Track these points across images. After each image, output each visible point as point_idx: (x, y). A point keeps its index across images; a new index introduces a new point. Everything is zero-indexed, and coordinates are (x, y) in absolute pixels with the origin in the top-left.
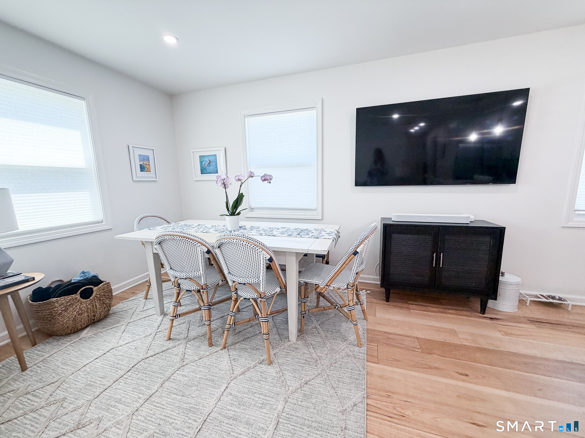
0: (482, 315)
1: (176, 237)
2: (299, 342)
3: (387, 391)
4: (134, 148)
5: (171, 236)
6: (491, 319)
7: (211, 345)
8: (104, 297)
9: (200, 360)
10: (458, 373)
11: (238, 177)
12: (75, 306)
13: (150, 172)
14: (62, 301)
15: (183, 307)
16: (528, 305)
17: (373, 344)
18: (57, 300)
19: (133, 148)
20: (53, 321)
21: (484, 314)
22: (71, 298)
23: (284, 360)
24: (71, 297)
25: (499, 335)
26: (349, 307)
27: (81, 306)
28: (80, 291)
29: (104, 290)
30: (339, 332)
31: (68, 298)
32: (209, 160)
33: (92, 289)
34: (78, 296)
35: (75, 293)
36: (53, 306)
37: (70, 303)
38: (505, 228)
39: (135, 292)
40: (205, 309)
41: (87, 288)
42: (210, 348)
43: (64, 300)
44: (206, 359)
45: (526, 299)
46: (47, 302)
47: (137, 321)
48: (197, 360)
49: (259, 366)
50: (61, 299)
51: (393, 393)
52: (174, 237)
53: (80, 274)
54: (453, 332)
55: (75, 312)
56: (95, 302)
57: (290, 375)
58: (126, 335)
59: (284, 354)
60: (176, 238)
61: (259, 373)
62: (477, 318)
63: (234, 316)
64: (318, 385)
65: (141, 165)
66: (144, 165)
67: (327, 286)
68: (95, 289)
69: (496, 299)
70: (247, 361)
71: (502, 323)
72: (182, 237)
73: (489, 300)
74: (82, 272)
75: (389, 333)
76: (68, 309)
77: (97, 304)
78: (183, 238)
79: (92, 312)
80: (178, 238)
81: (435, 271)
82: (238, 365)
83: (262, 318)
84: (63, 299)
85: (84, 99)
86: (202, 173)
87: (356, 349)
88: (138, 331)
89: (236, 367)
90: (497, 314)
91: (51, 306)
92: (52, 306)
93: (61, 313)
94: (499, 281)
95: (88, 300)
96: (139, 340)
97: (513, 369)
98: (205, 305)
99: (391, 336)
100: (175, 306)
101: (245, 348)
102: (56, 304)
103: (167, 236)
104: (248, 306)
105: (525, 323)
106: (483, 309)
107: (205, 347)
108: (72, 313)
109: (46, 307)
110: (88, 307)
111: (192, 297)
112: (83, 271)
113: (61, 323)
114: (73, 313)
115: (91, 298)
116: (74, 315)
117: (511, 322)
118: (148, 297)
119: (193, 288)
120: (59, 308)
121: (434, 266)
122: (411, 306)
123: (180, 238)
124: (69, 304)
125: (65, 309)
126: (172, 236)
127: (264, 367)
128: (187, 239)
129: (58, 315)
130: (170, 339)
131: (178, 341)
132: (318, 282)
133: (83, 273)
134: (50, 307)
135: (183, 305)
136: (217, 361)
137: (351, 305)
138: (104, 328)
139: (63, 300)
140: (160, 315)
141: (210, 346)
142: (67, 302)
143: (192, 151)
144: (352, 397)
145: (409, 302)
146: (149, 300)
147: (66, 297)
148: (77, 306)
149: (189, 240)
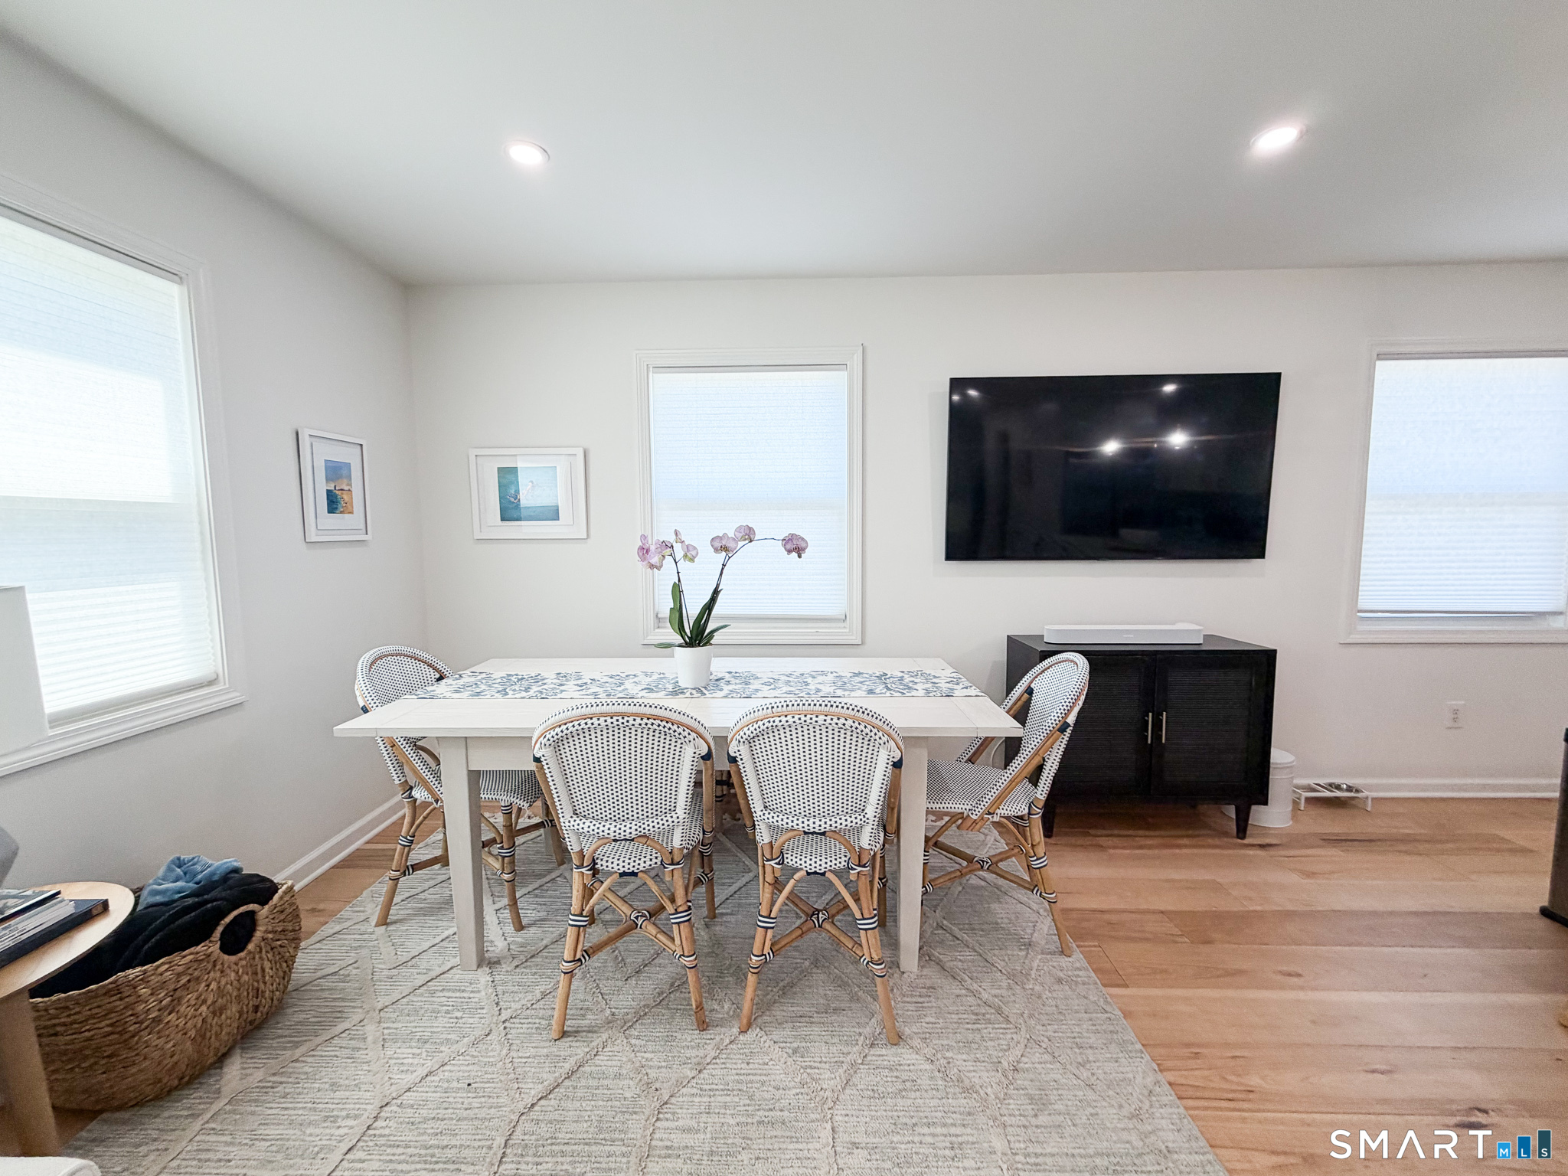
0: (1239, 841)
1: (631, 719)
2: (926, 971)
3: (1188, 1045)
4: (317, 439)
5: (615, 718)
6: (1262, 846)
7: (703, 1025)
8: (283, 937)
9: (702, 1076)
10: (1281, 973)
11: (718, 540)
12: (203, 984)
13: (352, 513)
14: (161, 974)
15: (532, 930)
16: (1302, 808)
17: (1086, 944)
18: (145, 972)
19: (313, 439)
20: (124, 1054)
21: (1243, 838)
22: (191, 957)
23: (924, 1024)
24: (191, 954)
25: (1294, 878)
26: (1037, 859)
27: (223, 982)
28: (220, 929)
29: (282, 912)
30: (997, 927)
31: (183, 959)
32: (532, 482)
33: (252, 913)
34: (212, 947)
35: (204, 936)
36: (132, 999)
37: (188, 978)
38: (1275, 651)
39: (321, 906)
40: (678, 923)
41: (241, 915)
42: (706, 1035)
43: (167, 970)
44: (716, 1066)
45: (1298, 796)
46: (103, 986)
47: (404, 1000)
48: (693, 1078)
49: (871, 1053)
50: (158, 967)
51: (1199, 1046)
52: (626, 718)
53: (169, 869)
54: (1216, 887)
55: (204, 1008)
56: (261, 958)
57: (964, 1057)
58: (398, 1051)
59: (911, 1008)
60: (631, 722)
61: (887, 1070)
62: (1234, 849)
63: (773, 928)
64: (1043, 1065)
65: (329, 492)
66: (337, 492)
67: (990, 814)
68: (263, 912)
69: (1265, 803)
70: (834, 1049)
71: (1282, 853)
72: (648, 719)
73: (1254, 807)
74: (173, 862)
75: (1102, 912)
76: (179, 999)
77: (267, 965)
78: (651, 721)
79: (250, 997)
80: (638, 720)
81: (1150, 755)
82: (816, 1065)
83: (864, 919)
84: (166, 966)
85: (181, 278)
86: (503, 519)
87: (1064, 961)
88: (435, 1030)
89: (817, 1071)
90: (1264, 835)
91: (121, 999)
92: (127, 1000)
93: (157, 1021)
94: (1271, 765)
95: (242, 954)
96: (461, 1057)
97: (1359, 944)
98: (680, 909)
99: (1114, 918)
100: (579, 926)
101: (801, 1013)
102: (143, 991)
103: (602, 719)
104: (727, 899)
105: (1318, 847)
106: (1242, 829)
107: (688, 1036)
108: (190, 1014)
109: (99, 1007)
110: (242, 981)
111: (537, 896)
112: (179, 859)
113: (156, 1055)
114: (199, 1011)
115: (251, 947)
116: (201, 1019)
117: (1293, 848)
118: (391, 918)
119: (643, 865)
120: (152, 1003)
121: (1149, 742)
122: (1102, 841)
123: (645, 720)
124: (184, 980)
125: (172, 1001)
126: (620, 718)
127: (888, 1054)
128: (664, 723)
129: (146, 1028)
130: (564, 1034)
131: (595, 1035)
132: (960, 806)
133: (179, 862)
134: (118, 1003)
135: (530, 925)
136: (751, 1066)
137: (1039, 856)
138: (297, 1045)
139: (164, 968)
140: (475, 968)
141: (704, 1030)
142: (179, 975)
143: (473, 452)
144: (1130, 1076)
145: (1092, 831)
146: (398, 925)
147: (175, 958)
148: (208, 986)
149: (670, 725)
